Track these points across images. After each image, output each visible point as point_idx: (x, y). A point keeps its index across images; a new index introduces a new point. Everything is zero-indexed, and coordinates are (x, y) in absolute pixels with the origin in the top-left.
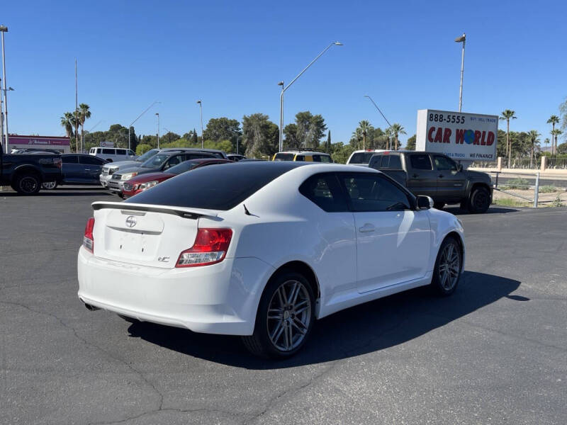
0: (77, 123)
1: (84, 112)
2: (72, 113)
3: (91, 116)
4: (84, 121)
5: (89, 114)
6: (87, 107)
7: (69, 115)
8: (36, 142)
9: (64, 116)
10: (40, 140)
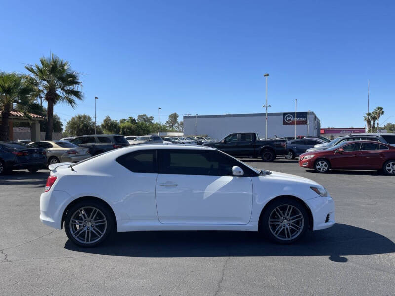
0: (374, 119)
1: (380, 111)
2: (371, 113)
3: (384, 113)
4: (379, 117)
5: (382, 113)
6: (381, 108)
7: (369, 114)
8: (344, 132)
9: (366, 115)
10: (347, 131)
